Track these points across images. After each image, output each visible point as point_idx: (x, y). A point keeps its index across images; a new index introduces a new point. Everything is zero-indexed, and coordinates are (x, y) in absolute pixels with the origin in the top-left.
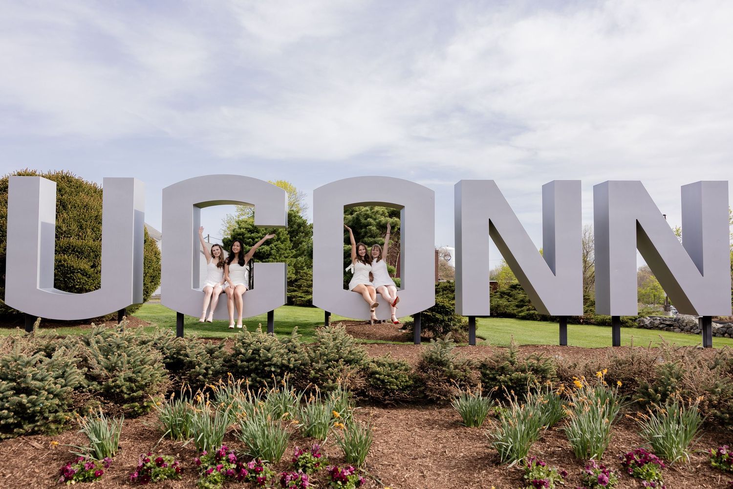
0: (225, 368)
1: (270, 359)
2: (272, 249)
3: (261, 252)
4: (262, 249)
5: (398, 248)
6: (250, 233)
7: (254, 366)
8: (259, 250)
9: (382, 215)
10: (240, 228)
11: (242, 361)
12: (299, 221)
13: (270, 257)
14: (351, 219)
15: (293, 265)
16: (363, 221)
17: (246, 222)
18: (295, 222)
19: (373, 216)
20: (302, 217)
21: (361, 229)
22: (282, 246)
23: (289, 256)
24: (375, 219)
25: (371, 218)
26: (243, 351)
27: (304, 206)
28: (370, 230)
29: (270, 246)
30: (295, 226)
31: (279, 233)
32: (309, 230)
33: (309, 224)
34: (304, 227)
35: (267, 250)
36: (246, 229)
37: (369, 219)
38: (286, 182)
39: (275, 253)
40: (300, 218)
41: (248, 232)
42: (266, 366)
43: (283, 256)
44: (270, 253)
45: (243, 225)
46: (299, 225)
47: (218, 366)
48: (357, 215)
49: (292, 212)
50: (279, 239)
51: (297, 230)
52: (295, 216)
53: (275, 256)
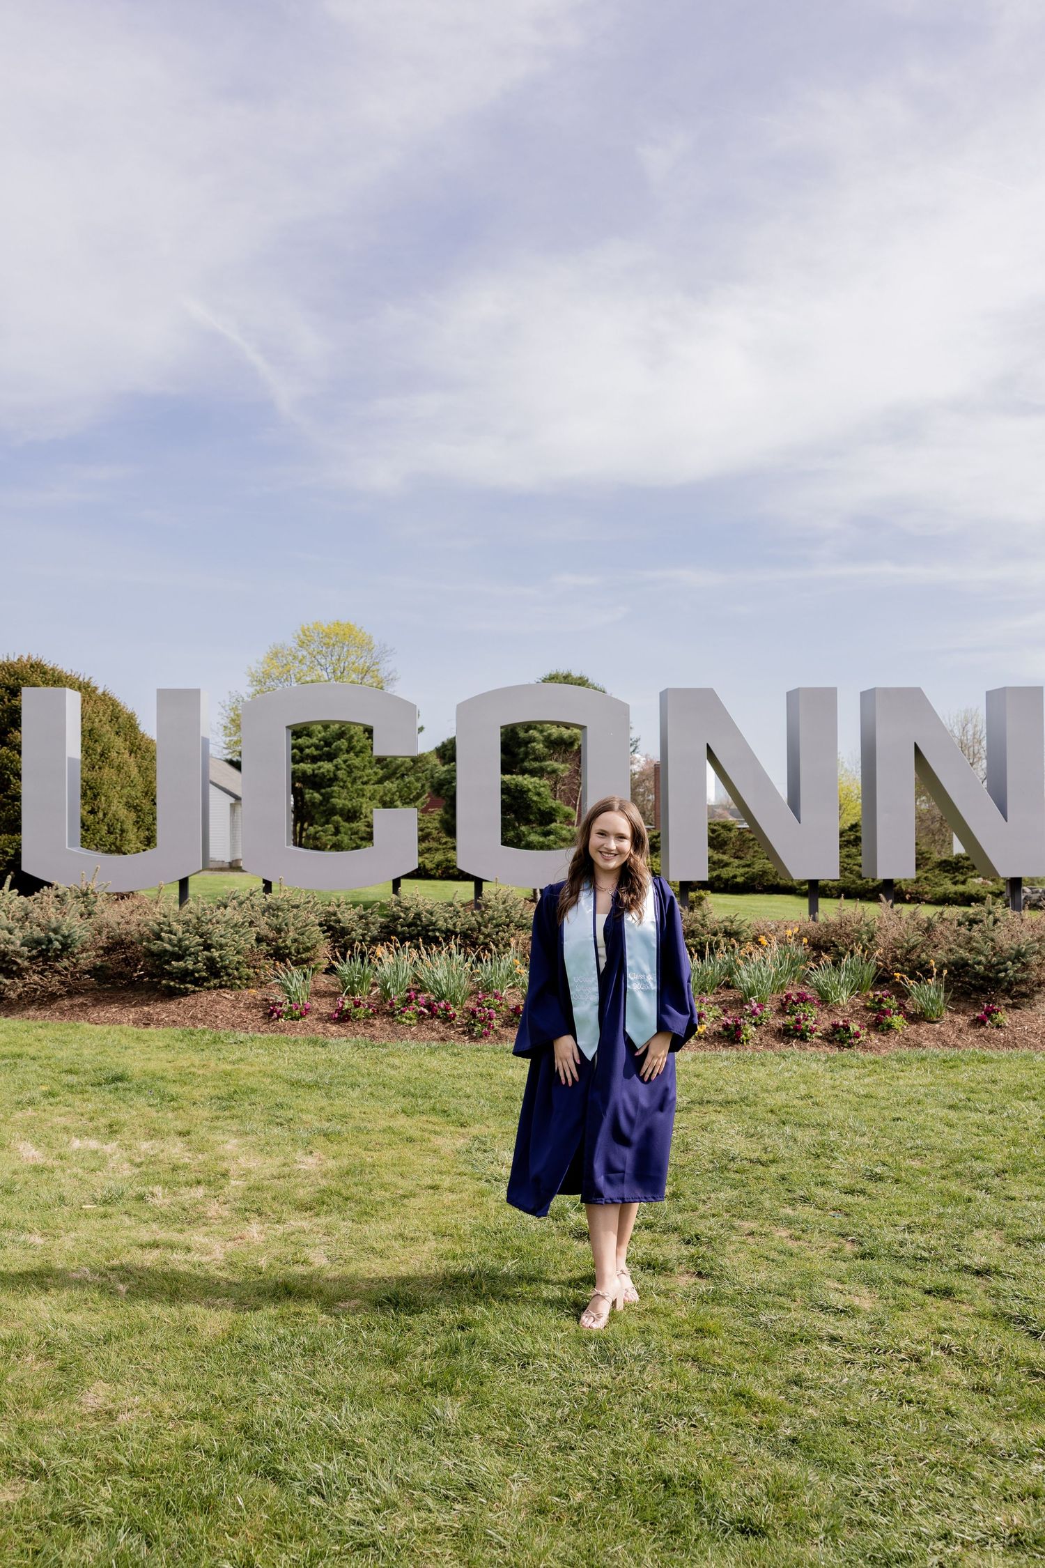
0: (383, 935)
1: (434, 924)
3: (316, 775)
4: (320, 768)
7: (416, 932)
8: (313, 770)
11: (402, 926)
13: (335, 783)
15: (378, 797)
16: (522, 734)
21: (520, 747)
23: (369, 780)
24: (541, 732)
25: (535, 729)
26: (402, 915)
28: (534, 749)
29: (335, 762)
31: (352, 737)
35: (328, 771)
37: (532, 731)
38: (352, 623)
39: (344, 777)
42: (429, 931)
43: (359, 782)
44: (335, 775)
47: (375, 933)
53: (345, 782)
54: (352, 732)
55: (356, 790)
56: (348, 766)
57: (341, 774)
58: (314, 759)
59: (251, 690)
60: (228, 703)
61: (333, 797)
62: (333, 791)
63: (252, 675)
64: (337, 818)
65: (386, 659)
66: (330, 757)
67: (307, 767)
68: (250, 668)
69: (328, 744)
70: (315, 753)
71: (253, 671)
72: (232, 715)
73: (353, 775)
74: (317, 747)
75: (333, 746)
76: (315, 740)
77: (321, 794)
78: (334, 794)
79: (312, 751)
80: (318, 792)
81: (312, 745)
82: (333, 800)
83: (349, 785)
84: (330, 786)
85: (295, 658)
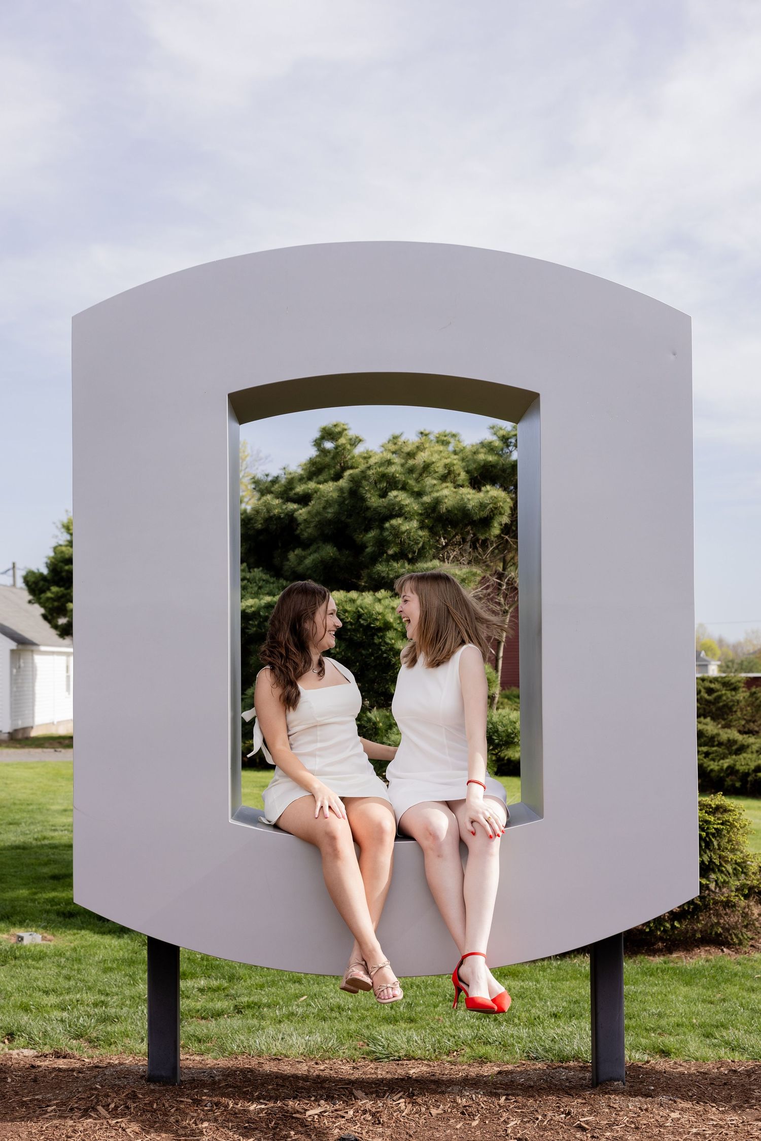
5: (505, 597)
9: (444, 478)
14: (335, 495)
16: (374, 501)
19: (412, 482)
21: (367, 530)
24: (419, 495)
25: (404, 488)
28: (397, 532)
37: (394, 493)
48: (353, 479)
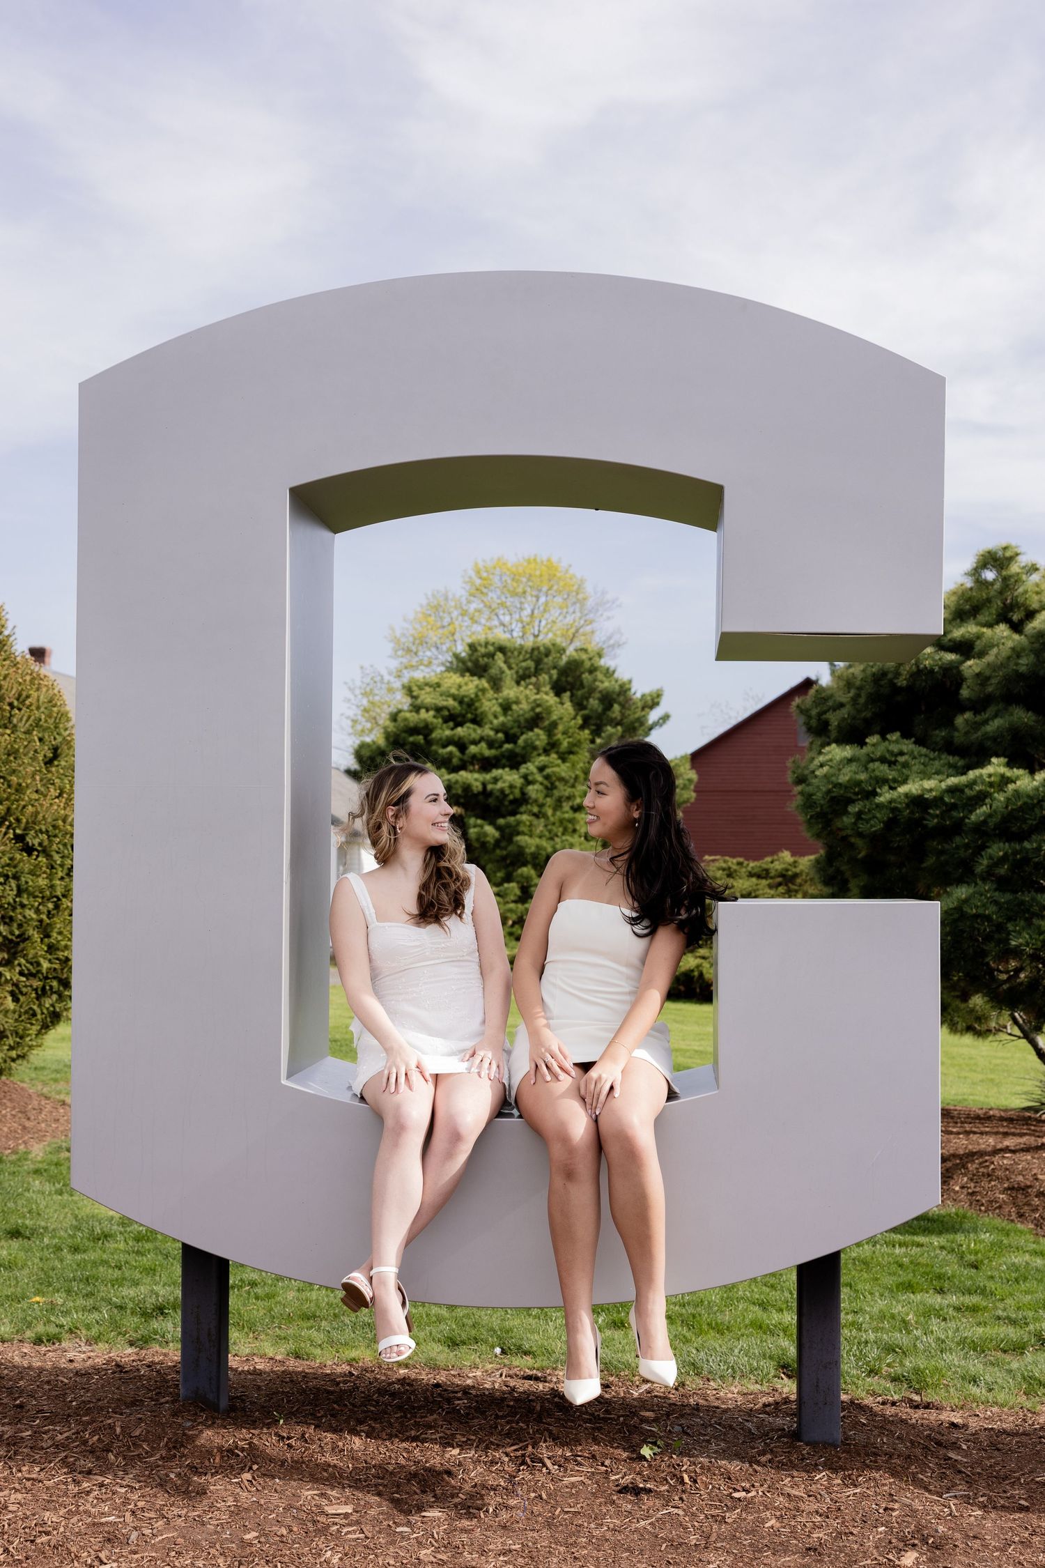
2: (527, 780)
3: (491, 794)
4: (496, 780)
6: (451, 724)
8: (484, 785)
10: (416, 708)
12: (606, 685)
13: (523, 809)
17: (438, 685)
18: (592, 690)
20: (614, 672)
22: (563, 769)
27: (610, 638)
29: (523, 770)
30: (594, 703)
31: (554, 725)
32: (639, 714)
33: (638, 695)
34: (623, 706)
35: (511, 787)
36: (438, 710)
38: (554, 559)
39: (540, 797)
40: (609, 673)
41: (446, 721)
43: (566, 806)
44: (523, 793)
45: (427, 697)
46: (608, 700)
49: (584, 656)
50: (552, 746)
51: (600, 716)
52: (593, 670)
53: (541, 806)
54: (554, 717)
55: (561, 821)
56: (547, 777)
57: (534, 791)
58: (487, 765)
59: (394, 664)
60: (358, 683)
61: (518, 833)
62: (519, 823)
63: (396, 641)
64: (527, 871)
65: (606, 614)
66: (515, 761)
67: (472, 778)
68: (392, 629)
69: (511, 738)
70: (488, 753)
71: (398, 634)
72: (365, 702)
73: (556, 793)
74: (491, 744)
75: (521, 741)
76: (487, 731)
77: (498, 828)
78: (522, 828)
79: (482, 749)
80: (492, 823)
81: (482, 739)
82: (522, 839)
83: (550, 812)
84: (514, 813)
85: (464, 613)
